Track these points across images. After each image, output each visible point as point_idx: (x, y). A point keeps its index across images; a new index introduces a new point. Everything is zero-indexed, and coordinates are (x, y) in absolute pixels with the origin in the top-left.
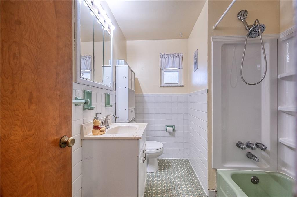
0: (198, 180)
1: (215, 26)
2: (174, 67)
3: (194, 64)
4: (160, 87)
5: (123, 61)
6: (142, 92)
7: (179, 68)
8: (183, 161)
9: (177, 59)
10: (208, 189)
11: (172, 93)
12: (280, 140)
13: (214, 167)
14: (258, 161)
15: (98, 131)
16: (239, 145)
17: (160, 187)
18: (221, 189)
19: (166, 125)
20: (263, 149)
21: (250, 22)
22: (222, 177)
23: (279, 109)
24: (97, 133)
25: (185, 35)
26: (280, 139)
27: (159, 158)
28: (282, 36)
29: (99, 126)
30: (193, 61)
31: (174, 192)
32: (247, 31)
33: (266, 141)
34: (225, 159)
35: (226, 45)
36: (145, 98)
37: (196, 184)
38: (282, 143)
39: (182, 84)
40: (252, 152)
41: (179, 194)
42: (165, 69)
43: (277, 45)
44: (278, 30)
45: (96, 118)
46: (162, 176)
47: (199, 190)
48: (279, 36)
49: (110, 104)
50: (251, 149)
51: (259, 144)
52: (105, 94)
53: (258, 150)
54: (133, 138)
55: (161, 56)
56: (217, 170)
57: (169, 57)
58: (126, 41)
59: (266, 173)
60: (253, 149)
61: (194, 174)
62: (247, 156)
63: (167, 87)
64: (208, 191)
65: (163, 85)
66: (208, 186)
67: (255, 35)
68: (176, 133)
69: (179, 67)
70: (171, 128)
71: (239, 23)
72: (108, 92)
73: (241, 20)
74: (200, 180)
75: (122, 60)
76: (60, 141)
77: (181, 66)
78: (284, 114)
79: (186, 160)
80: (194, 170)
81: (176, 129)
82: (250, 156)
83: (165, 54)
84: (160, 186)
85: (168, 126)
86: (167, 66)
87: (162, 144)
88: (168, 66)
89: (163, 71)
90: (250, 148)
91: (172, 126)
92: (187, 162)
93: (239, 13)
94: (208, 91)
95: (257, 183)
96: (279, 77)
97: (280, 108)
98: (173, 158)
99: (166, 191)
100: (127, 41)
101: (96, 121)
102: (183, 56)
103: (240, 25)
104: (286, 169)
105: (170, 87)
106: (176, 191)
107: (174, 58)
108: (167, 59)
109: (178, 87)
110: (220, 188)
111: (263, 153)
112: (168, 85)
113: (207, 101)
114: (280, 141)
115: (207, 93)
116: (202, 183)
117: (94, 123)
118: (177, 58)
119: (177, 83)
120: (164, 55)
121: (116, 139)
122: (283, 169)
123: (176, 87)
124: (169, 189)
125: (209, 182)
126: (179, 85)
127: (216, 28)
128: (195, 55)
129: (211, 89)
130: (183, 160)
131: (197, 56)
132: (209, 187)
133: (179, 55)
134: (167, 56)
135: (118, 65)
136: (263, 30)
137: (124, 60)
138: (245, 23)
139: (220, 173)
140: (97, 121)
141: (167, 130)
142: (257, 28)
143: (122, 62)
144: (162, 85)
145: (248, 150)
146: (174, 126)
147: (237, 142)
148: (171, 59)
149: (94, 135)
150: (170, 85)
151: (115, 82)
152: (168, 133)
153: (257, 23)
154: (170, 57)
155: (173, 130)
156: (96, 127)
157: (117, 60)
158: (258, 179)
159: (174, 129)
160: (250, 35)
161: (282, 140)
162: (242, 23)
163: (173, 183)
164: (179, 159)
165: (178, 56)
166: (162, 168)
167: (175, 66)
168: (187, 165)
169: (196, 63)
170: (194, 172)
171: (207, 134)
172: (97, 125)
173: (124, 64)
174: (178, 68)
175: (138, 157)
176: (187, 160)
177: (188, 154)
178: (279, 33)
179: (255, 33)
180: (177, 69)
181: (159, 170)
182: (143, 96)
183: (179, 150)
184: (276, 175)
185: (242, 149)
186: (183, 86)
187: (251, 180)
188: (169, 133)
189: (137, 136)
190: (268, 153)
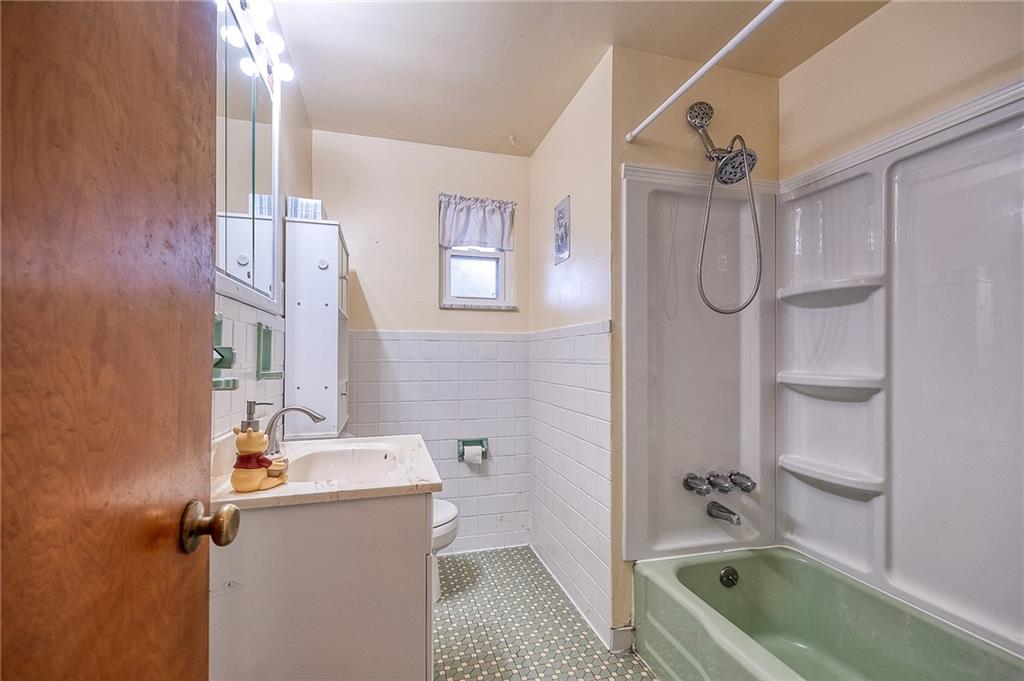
0: (572, 608)
1: (634, 133)
2: (484, 244)
3: (557, 240)
4: (441, 308)
5: (316, 205)
6: (372, 325)
7: (502, 250)
8: (516, 555)
9: (497, 218)
10: (610, 626)
11: (479, 332)
12: (782, 462)
13: (627, 556)
14: (739, 522)
15: (259, 475)
16: (689, 484)
17: (445, 657)
18: (650, 618)
19: (461, 438)
20: (746, 490)
21: (721, 141)
22: (653, 583)
23: (778, 380)
24: (255, 484)
25: (523, 144)
26: (781, 458)
27: (442, 554)
28: (786, 189)
29: (260, 454)
30: (551, 231)
31: (511, 660)
32: (713, 164)
33: (750, 465)
34: (657, 529)
35: (658, 194)
36: (387, 345)
37: (570, 619)
38: (787, 467)
39: (511, 304)
40: (722, 499)
41: (525, 664)
42: (453, 248)
43: (775, 210)
44: (776, 173)
45: (250, 424)
46: (458, 615)
47: (582, 637)
48: (779, 187)
49: (272, 368)
50: (720, 490)
51: (735, 475)
52: (256, 328)
53: (736, 493)
54: (411, 488)
55: (443, 204)
56: (635, 564)
57: (469, 210)
58: (311, 128)
59: (750, 554)
60: (724, 490)
61: (558, 589)
62: (710, 514)
63: (465, 309)
64: (609, 634)
65: (451, 303)
66: (611, 617)
67: (731, 176)
68: (494, 465)
69: (502, 245)
70: (478, 449)
71: (690, 136)
72: (267, 321)
73: (694, 127)
74: (581, 606)
75: (311, 202)
76: (182, 523)
77: (509, 244)
78: (790, 392)
79: (524, 548)
80: (553, 576)
81: (492, 451)
82: (716, 512)
83: (458, 197)
84: (458, 651)
85: (466, 443)
86: (460, 240)
87: (453, 505)
88: (466, 239)
89: (449, 253)
90: (717, 489)
91: (480, 442)
92: (526, 554)
93: (692, 108)
94: (613, 326)
95: (734, 584)
96: (780, 294)
97: (782, 377)
98: (481, 550)
99: (481, 661)
100: (315, 132)
101: (249, 436)
102: (513, 213)
103: (691, 140)
104: (794, 536)
105: (475, 310)
106: (514, 656)
107: (487, 214)
108: (463, 215)
109: (499, 310)
110: (646, 618)
111: (745, 499)
112: (469, 303)
113: (609, 358)
114: (780, 464)
115: (611, 332)
116: (587, 612)
117: (239, 443)
118: (495, 215)
119: (494, 297)
120: (452, 200)
121: (345, 501)
122: (788, 536)
123: (493, 310)
124: (490, 652)
125: (613, 604)
126: (503, 304)
127: (634, 141)
128: (560, 212)
129: (621, 321)
130: (513, 549)
131: (566, 216)
132: (615, 621)
133: (501, 206)
134: (463, 204)
135: (296, 216)
136: (752, 166)
137: (319, 202)
138: (706, 139)
139: (647, 572)
140: (254, 434)
141: (462, 456)
142: (739, 159)
143: (311, 209)
144: (447, 302)
145: (714, 496)
146: (486, 439)
147: (683, 476)
148: (476, 216)
149: (238, 492)
150: (475, 303)
151: (284, 282)
152: (467, 468)
153: (738, 146)
154: (473, 211)
155: (484, 455)
156: (249, 461)
157: (290, 198)
158: (736, 574)
159: (487, 449)
160: (721, 176)
161: (785, 460)
162: (697, 138)
163: (499, 631)
164: (502, 551)
165: (500, 208)
166: (450, 588)
167: (488, 241)
168: (529, 565)
169: (562, 240)
170: (556, 585)
171: (609, 457)
172: (254, 449)
173: (319, 216)
174: (498, 249)
175: (427, 555)
176: (527, 548)
177: (530, 527)
178: (778, 180)
179: (733, 171)
180: (492, 250)
181: (443, 594)
182: (376, 339)
183: (501, 520)
184: (774, 553)
185: (698, 492)
186: (514, 310)
187: (721, 579)
188: (471, 466)
189: (423, 483)
190: (757, 499)
